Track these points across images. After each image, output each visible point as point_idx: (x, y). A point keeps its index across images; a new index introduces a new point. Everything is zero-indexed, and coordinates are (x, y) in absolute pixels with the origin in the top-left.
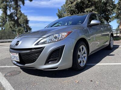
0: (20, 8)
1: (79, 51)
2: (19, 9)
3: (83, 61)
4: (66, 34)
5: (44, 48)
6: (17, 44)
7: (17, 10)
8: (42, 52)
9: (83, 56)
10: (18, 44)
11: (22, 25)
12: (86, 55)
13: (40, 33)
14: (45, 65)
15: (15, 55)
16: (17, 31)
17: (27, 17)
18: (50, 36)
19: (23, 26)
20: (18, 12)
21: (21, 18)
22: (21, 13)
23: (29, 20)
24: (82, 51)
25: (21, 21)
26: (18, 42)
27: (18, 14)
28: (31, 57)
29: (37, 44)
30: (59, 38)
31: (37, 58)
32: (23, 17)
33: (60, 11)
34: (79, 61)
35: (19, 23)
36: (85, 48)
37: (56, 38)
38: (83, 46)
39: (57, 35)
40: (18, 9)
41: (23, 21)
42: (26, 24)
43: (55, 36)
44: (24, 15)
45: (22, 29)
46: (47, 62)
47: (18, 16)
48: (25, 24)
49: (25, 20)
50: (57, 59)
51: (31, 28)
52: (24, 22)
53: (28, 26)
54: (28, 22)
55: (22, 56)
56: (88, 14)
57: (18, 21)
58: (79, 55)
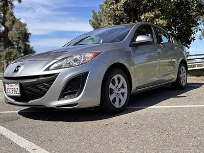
0: (12, 8)
1: (111, 83)
2: (10, 9)
3: (120, 101)
4: (91, 55)
5: (57, 76)
6: (16, 71)
7: (5, 13)
8: (54, 80)
9: (120, 92)
10: (18, 70)
11: (15, 43)
12: (125, 90)
13: (52, 54)
14: (58, 100)
15: (13, 87)
16: (3, 57)
17: (27, 27)
18: (68, 57)
19: (16, 46)
20: (7, 15)
21: (13, 29)
22: (14, 18)
23: (30, 34)
24: (119, 83)
25: (13, 34)
26: (18, 67)
27: (7, 20)
28: (39, 89)
29: (48, 69)
30: (80, 62)
31: (47, 90)
32: (17, 27)
33: (98, 14)
34: (111, 98)
35: (8, 39)
36: (123, 80)
37: (77, 60)
38: (120, 76)
39: (77, 57)
40: (8, 9)
41: (18, 36)
42: (23, 41)
43: (74, 58)
44: (20, 23)
45: (15, 51)
46: (62, 97)
47: (8, 24)
48: (21, 41)
49: (21, 33)
50: (77, 91)
51: (34, 49)
52: (19, 38)
53: (29, 46)
54: (29, 37)
55: (24, 87)
56: (133, 25)
57: (8, 36)
58: (111, 89)
